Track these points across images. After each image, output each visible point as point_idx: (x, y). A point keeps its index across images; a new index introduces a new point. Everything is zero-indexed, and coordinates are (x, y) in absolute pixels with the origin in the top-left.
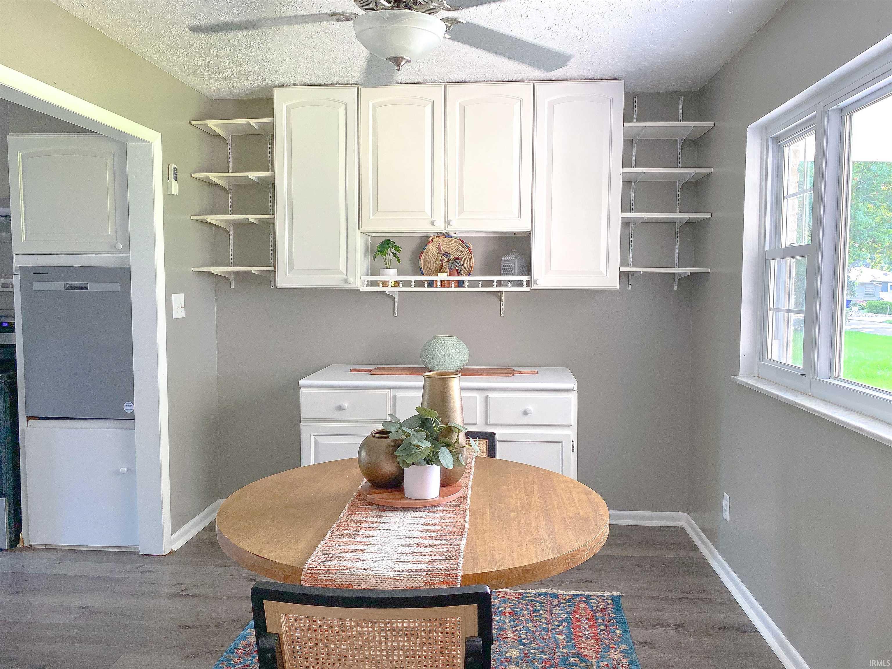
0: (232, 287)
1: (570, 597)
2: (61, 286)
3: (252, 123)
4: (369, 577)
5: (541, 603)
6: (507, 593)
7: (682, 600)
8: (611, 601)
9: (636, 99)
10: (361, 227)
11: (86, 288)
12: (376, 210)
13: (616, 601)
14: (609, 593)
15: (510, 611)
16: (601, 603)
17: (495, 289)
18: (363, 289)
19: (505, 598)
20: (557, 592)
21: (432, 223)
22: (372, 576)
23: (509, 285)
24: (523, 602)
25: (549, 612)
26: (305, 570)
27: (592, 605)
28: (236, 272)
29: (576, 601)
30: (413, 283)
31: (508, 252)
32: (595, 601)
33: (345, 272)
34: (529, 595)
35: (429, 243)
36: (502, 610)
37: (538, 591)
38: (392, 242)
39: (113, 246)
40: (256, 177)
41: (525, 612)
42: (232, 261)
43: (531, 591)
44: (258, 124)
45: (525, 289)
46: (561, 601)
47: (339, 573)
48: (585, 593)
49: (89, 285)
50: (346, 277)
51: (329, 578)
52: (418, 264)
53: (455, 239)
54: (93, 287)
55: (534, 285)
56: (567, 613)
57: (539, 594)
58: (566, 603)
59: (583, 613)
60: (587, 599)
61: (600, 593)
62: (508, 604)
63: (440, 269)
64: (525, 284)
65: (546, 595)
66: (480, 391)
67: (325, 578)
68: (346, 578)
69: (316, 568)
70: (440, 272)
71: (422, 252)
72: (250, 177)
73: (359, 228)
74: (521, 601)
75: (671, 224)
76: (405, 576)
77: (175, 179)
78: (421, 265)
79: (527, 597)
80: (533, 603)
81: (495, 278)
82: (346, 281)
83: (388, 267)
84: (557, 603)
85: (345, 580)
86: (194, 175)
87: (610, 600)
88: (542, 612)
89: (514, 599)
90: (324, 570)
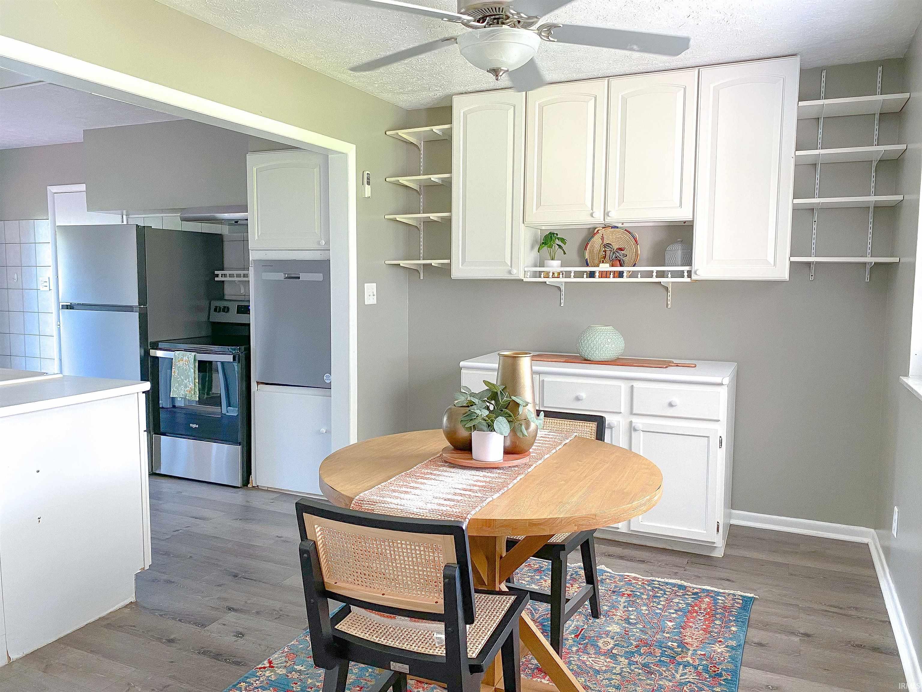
0: (422, 278)
1: (698, 591)
2: (281, 276)
3: (434, 130)
4: (398, 510)
5: (665, 591)
6: (635, 578)
7: (825, 613)
8: (741, 601)
9: (824, 74)
10: (525, 221)
11: (299, 278)
12: (539, 204)
13: (747, 601)
14: (742, 594)
15: (629, 593)
16: (728, 601)
17: (655, 279)
18: (525, 280)
19: (631, 582)
20: (686, 584)
21: (592, 215)
22: (400, 510)
23: (670, 276)
24: (647, 588)
25: (669, 600)
26: (355, 500)
27: (718, 601)
28: (424, 265)
29: (702, 595)
30: (572, 274)
31: (674, 242)
32: (724, 598)
33: (509, 264)
34: (657, 583)
35: (595, 234)
36: (622, 591)
37: (667, 581)
38: (555, 235)
39: (319, 243)
40: (439, 178)
41: (645, 597)
42: (421, 255)
43: (659, 579)
44: (440, 130)
45: (686, 279)
46: (687, 593)
47: (377, 505)
48: (716, 590)
49: (302, 275)
50: (511, 268)
51: (370, 508)
52: (584, 256)
53: (621, 230)
54: (304, 277)
55: (695, 275)
56: (688, 604)
57: (667, 584)
58: (691, 595)
59: (703, 606)
60: (715, 595)
61: (732, 592)
62: (632, 587)
63: (603, 260)
64: (686, 274)
65: (674, 585)
66: (626, 381)
67: (367, 508)
68: (382, 509)
69: (363, 500)
70: (603, 262)
71: (587, 244)
72: (432, 179)
73: (523, 223)
74: (646, 586)
75: (864, 208)
76: (425, 513)
77: (368, 183)
78: (587, 256)
79: (654, 584)
80: (657, 590)
81: (655, 269)
82: (510, 272)
83: (553, 259)
84: (681, 594)
85: (381, 511)
86: (387, 180)
87: (740, 599)
88: (662, 599)
89: (640, 584)
90: (368, 502)
